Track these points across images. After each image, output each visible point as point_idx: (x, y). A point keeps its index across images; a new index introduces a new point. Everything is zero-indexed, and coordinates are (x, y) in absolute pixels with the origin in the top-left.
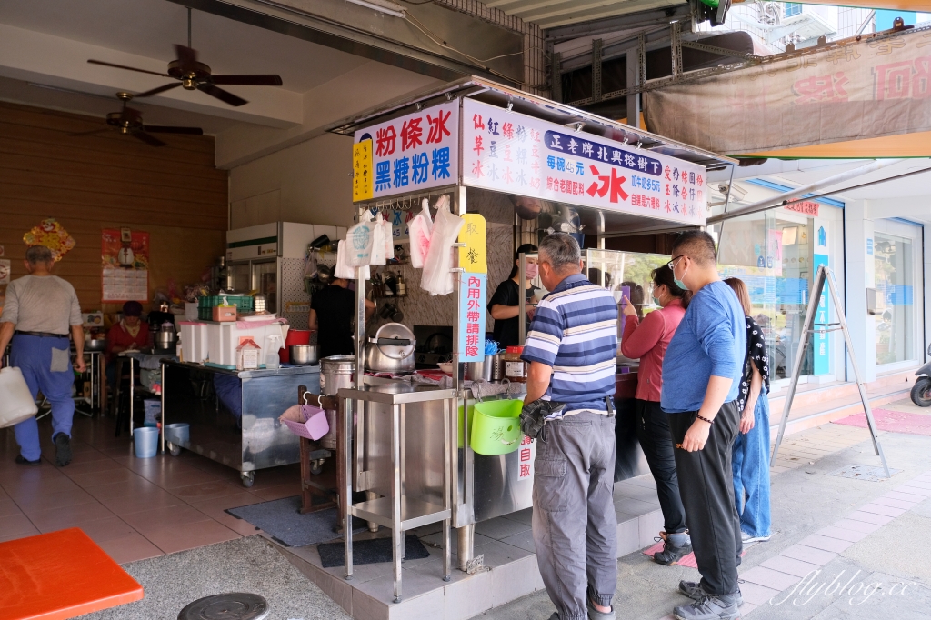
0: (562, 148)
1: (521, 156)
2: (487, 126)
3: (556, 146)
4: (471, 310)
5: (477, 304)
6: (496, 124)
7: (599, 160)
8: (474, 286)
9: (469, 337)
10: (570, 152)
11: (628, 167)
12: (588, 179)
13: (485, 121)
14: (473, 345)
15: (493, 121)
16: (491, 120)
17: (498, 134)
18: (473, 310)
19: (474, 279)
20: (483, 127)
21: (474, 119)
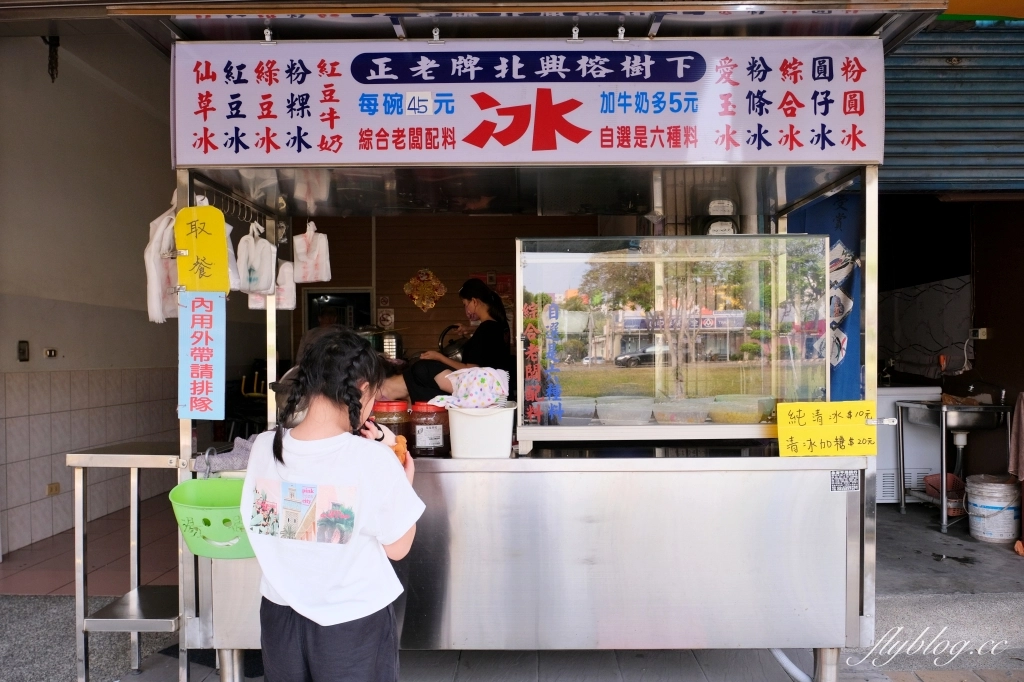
0: (395, 77)
1: (297, 106)
2: (221, 75)
3: (382, 75)
4: (197, 346)
5: (207, 337)
6: (242, 67)
7: (500, 80)
8: (201, 311)
9: (195, 383)
10: (419, 80)
11: (589, 78)
12: (469, 117)
13: (218, 67)
14: (204, 395)
15: (235, 64)
16: (229, 63)
17: (245, 81)
18: (201, 344)
19: (202, 301)
20: (214, 77)
21: (196, 70)
